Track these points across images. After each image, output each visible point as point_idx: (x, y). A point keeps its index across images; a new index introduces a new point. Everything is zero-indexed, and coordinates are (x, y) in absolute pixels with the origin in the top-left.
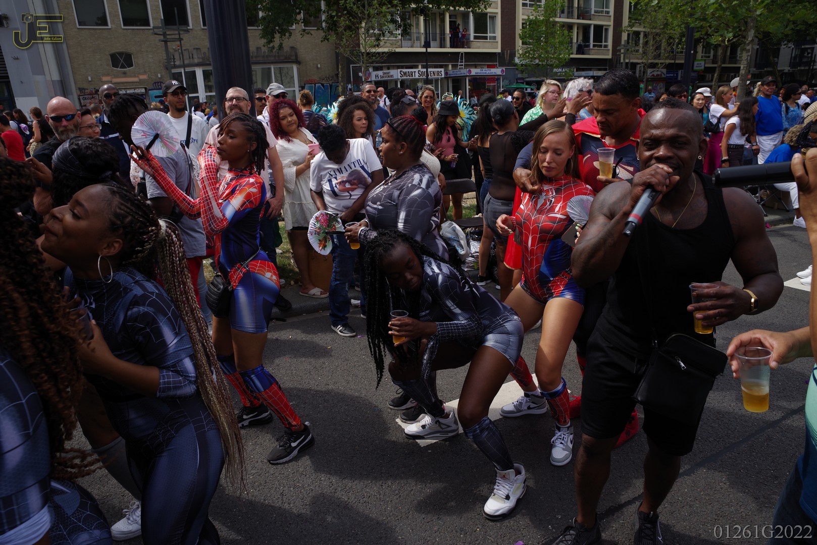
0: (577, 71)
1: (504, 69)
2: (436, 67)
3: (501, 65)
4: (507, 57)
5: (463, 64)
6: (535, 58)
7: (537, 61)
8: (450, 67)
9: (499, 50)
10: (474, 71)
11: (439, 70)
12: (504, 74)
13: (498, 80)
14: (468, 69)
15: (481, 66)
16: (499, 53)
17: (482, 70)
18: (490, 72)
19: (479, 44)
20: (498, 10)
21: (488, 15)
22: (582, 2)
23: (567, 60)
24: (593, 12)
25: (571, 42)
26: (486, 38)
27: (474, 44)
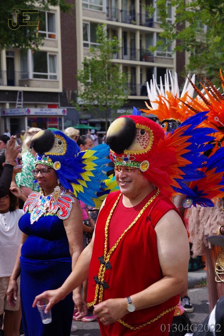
1: (66, 109)
3: (63, 105)
4: (69, 96)
5: (22, 103)
6: (94, 99)
7: (96, 102)
8: (7, 106)
9: (60, 90)
10: (34, 111)
12: (66, 114)
13: (60, 120)
14: (26, 109)
15: (42, 106)
16: (60, 93)
17: (42, 110)
18: (50, 112)
19: (38, 83)
20: (59, 50)
21: (48, 54)
22: (144, 44)
23: (126, 102)
24: (155, 55)
25: (135, 84)
26: (46, 77)
27: (33, 83)
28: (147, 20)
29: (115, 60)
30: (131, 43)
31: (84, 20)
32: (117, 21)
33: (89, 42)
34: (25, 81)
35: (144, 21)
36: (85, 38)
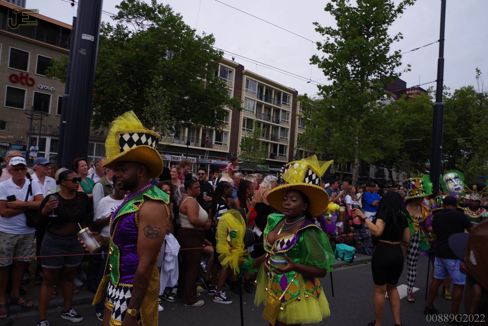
0: (270, 167)
2: (192, 156)
4: (232, 156)
5: (207, 157)
6: (248, 158)
7: (248, 160)
8: (200, 157)
9: (228, 151)
10: (213, 161)
11: (194, 158)
14: (210, 160)
15: (217, 159)
16: (228, 153)
17: (218, 161)
18: (221, 163)
19: (217, 147)
20: (230, 131)
21: (224, 132)
22: (273, 132)
23: (265, 161)
24: (279, 138)
25: (267, 152)
26: (221, 144)
27: (215, 147)
28: (276, 120)
29: (260, 139)
30: (267, 131)
31: (244, 117)
32: (261, 119)
33: (245, 128)
34: (210, 146)
35: (274, 120)
36: (244, 126)
